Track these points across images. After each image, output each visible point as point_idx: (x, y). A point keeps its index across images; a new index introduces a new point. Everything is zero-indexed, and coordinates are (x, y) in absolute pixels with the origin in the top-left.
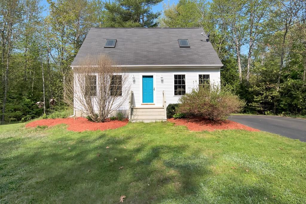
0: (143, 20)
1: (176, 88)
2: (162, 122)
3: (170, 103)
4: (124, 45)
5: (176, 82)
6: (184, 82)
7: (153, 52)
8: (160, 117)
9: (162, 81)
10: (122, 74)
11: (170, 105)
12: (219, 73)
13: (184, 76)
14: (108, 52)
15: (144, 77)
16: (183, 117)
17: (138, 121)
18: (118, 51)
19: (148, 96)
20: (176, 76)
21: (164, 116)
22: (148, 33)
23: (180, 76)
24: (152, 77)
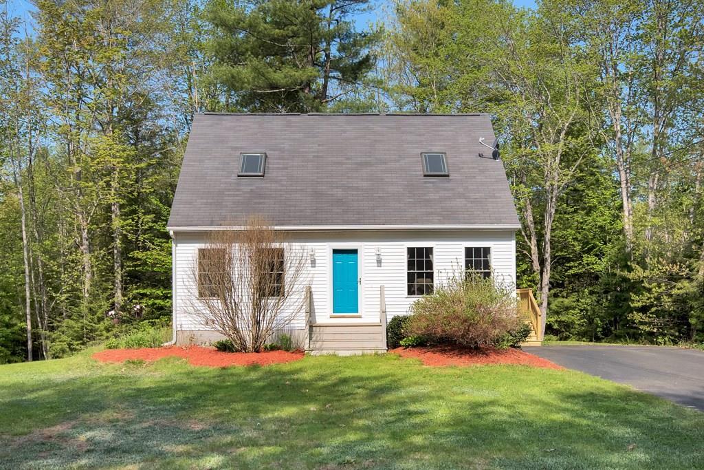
0: (327, 56)
1: (411, 278)
2: (376, 354)
3: (396, 314)
4: (286, 168)
5: (411, 265)
6: (430, 265)
7: (357, 188)
8: (373, 345)
9: (379, 262)
10: (285, 245)
11: (394, 319)
12: (513, 243)
13: (429, 251)
14: (248, 189)
15: (335, 251)
16: (422, 344)
17: (324, 352)
18: (274, 186)
19: (345, 297)
20: (411, 251)
21: (380, 341)
22: (345, 132)
23: (420, 250)
24: (355, 252)
